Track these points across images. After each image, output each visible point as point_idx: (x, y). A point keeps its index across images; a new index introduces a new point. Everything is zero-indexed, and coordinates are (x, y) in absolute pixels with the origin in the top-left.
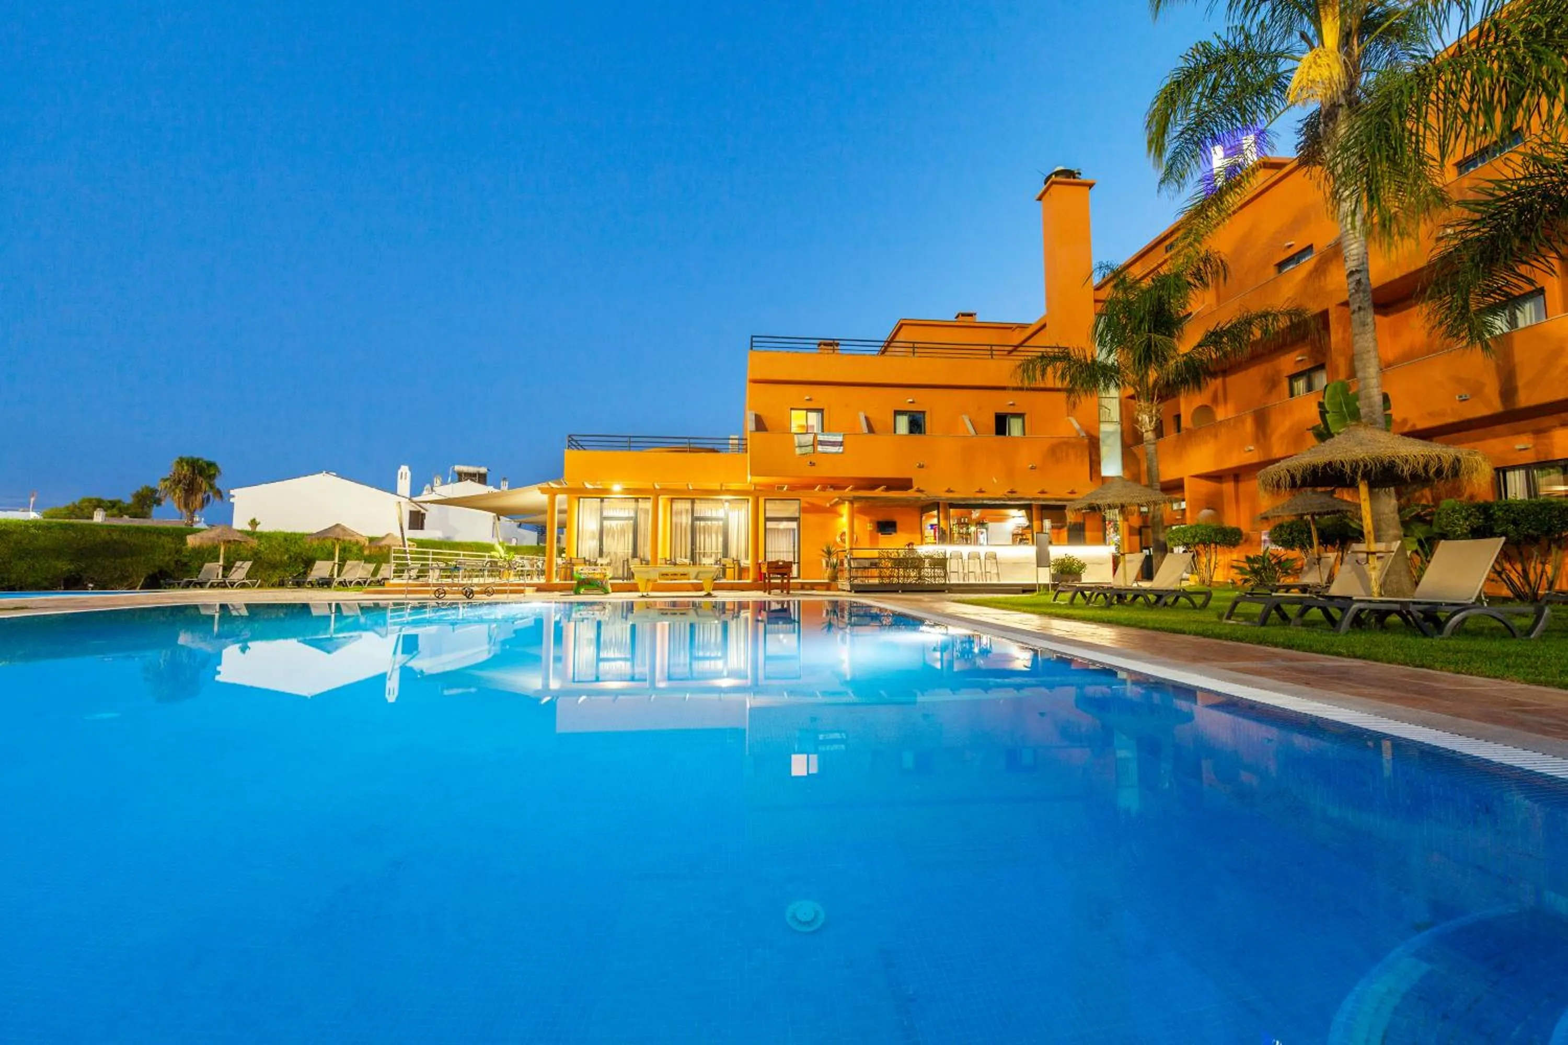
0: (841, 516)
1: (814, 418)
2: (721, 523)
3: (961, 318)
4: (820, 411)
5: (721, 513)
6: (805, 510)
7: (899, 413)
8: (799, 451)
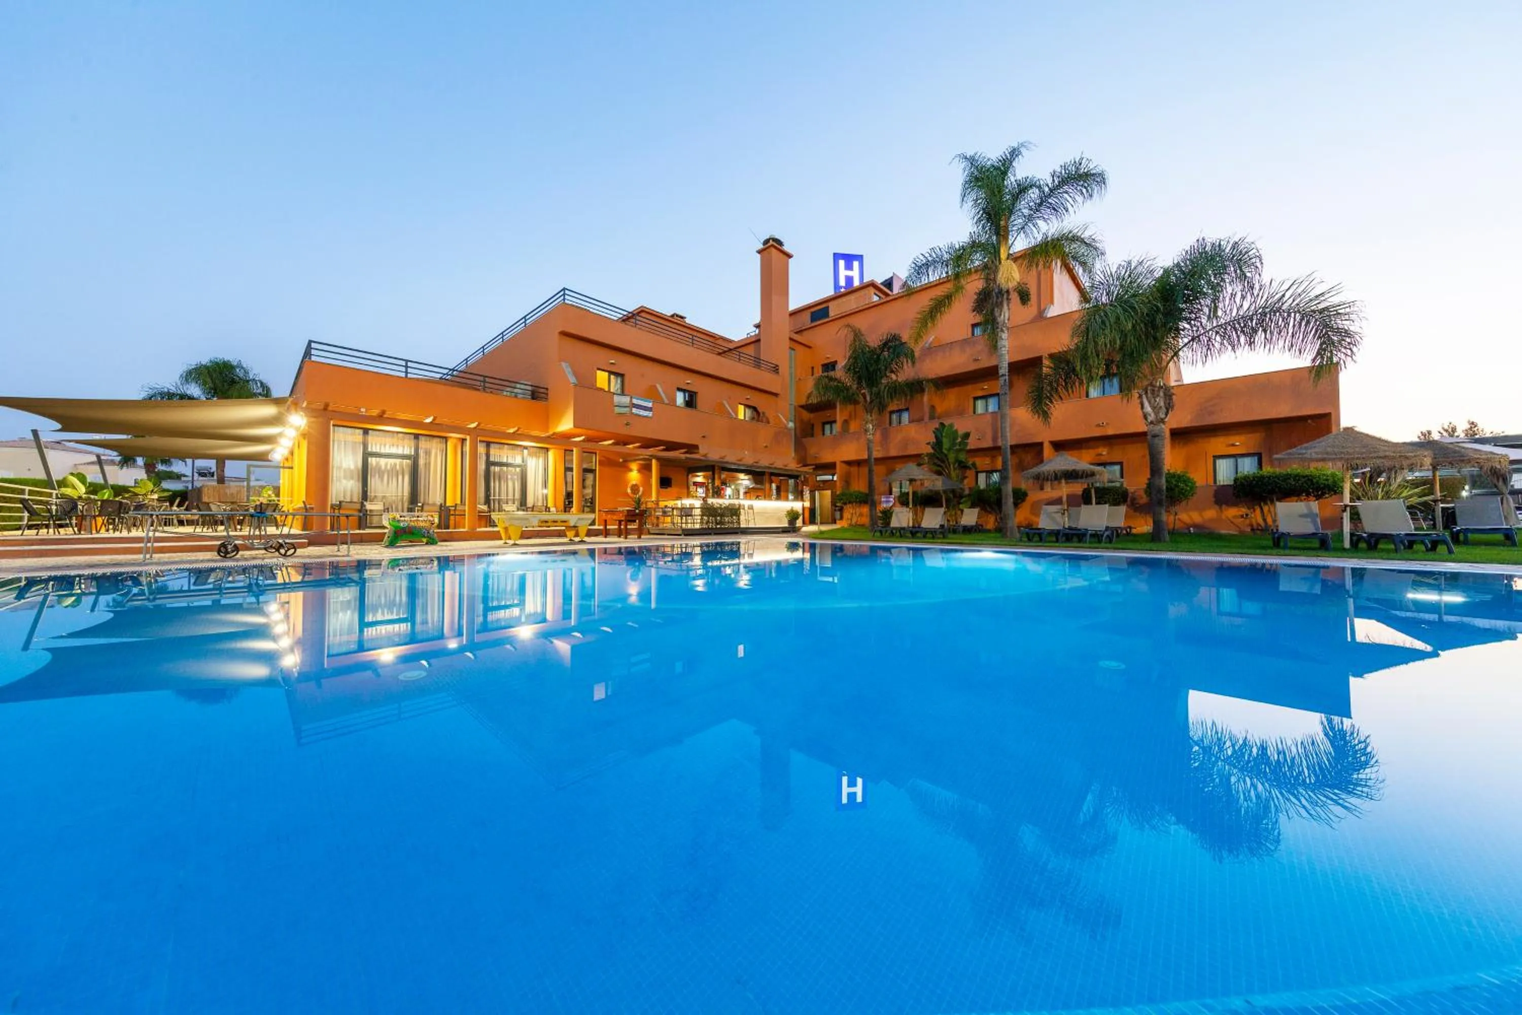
0: (631, 470)
1: (614, 380)
2: (518, 469)
3: (676, 318)
4: (622, 376)
5: (518, 460)
6: (601, 463)
7: (679, 389)
8: (617, 410)
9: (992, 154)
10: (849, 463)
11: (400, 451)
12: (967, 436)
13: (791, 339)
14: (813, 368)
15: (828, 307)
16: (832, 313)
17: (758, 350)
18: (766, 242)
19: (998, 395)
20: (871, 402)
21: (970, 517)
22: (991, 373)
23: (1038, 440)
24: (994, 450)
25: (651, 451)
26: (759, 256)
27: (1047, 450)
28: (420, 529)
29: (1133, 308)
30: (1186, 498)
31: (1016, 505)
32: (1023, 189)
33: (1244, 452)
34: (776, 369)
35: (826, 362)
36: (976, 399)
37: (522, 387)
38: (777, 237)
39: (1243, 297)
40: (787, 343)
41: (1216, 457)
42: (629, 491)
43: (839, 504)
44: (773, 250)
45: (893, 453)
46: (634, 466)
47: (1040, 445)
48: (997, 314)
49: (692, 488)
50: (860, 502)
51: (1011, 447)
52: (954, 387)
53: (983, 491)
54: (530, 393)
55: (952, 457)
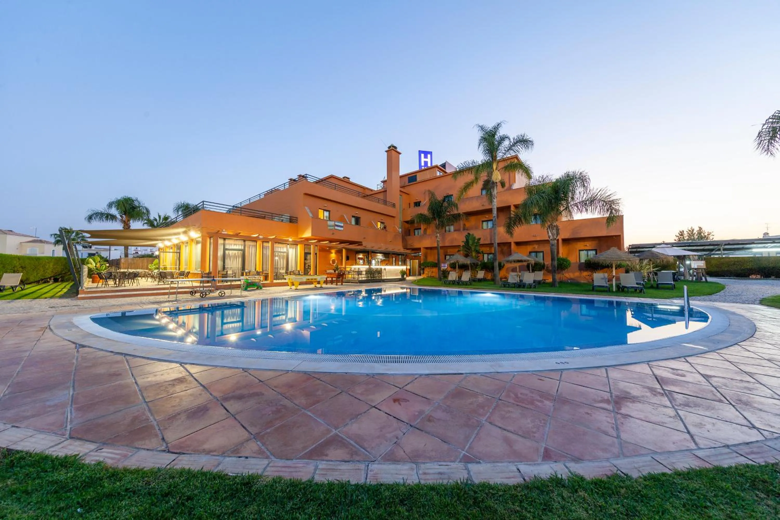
0: (332, 253)
1: (326, 214)
2: (285, 254)
3: (345, 178)
4: (329, 211)
5: (285, 250)
6: (320, 251)
7: (353, 216)
8: (329, 228)
9: (490, 126)
10: (427, 248)
11: (237, 247)
12: (479, 239)
13: (401, 191)
14: (410, 204)
15: (416, 175)
16: (418, 179)
17: (385, 196)
18: (389, 147)
19: (492, 220)
20: (439, 224)
21: (481, 274)
22: (490, 211)
23: (509, 241)
24: (491, 245)
25: (343, 245)
26: (386, 153)
27: (513, 246)
28: (256, 282)
29: (543, 198)
30: (567, 268)
31: (500, 269)
32: (503, 139)
33: (591, 249)
34: (394, 205)
35: (416, 201)
36: (483, 221)
37: (286, 217)
38: (395, 145)
39: (584, 193)
40: (399, 193)
41: (580, 250)
42: (331, 262)
43: (422, 267)
44: (393, 152)
45: (447, 244)
46: (333, 251)
47: (510, 243)
48: (492, 192)
49: (358, 260)
50: (432, 267)
51: (498, 244)
52: (473, 216)
53: (486, 263)
54: (289, 220)
55: (473, 248)
